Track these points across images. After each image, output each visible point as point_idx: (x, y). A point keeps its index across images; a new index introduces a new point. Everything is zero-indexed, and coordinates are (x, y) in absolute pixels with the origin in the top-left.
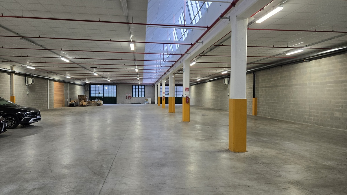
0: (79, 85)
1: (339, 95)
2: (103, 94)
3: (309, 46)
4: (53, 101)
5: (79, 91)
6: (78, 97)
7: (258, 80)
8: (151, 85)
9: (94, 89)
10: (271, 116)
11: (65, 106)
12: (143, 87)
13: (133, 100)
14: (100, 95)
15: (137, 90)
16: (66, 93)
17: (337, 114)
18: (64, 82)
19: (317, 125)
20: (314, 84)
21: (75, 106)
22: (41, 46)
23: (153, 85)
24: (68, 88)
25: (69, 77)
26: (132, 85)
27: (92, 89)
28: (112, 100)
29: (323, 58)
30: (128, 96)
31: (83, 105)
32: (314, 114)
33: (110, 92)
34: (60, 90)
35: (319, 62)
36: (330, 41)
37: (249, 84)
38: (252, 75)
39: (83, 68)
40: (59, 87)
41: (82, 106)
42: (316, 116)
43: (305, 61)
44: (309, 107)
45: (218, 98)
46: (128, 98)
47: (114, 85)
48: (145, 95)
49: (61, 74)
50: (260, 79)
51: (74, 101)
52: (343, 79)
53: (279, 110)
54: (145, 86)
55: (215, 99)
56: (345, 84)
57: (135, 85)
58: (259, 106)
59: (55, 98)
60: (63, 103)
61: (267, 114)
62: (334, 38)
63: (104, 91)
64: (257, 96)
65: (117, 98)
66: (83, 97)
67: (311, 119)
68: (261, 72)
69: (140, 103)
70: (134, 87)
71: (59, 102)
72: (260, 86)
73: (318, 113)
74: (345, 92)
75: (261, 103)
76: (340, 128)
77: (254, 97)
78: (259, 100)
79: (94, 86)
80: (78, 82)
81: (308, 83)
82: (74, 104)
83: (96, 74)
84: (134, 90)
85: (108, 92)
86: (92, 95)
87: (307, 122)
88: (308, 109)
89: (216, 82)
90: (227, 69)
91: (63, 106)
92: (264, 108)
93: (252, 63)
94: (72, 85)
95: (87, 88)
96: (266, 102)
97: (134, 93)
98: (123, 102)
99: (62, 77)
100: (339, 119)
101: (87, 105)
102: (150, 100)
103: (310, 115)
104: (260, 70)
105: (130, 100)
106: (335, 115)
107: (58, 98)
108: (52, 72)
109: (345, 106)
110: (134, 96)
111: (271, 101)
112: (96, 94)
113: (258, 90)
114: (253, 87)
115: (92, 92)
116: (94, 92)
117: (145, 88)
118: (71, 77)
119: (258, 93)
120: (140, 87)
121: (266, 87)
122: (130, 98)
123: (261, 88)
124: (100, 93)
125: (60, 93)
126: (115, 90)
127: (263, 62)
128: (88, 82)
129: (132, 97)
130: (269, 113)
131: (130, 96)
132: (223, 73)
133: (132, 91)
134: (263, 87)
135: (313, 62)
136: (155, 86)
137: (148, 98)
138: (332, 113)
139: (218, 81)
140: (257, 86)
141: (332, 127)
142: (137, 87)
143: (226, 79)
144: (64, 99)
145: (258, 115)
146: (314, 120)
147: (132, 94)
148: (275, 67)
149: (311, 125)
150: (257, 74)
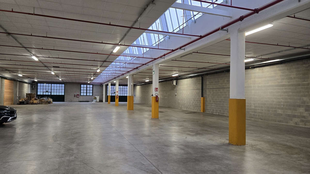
0: (27, 84)
1: (280, 96)
2: (51, 92)
3: (259, 56)
4: (3, 99)
5: (27, 89)
6: (26, 95)
7: (206, 83)
8: (99, 84)
9: (42, 88)
10: (218, 113)
11: (14, 104)
12: (91, 86)
13: (81, 99)
14: (47, 94)
15: (85, 89)
16: (15, 91)
17: (280, 111)
18: (13, 80)
19: (262, 120)
20: (258, 87)
21: (25, 104)
22: (21, 44)
23: (101, 85)
24: (17, 86)
25: (20, 75)
26: (81, 85)
27: (39, 87)
28: (60, 98)
29: (265, 66)
30: (76, 95)
31: (34, 102)
32: (259, 111)
33: (58, 90)
34: (10, 87)
35: (263, 70)
36: (278, 53)
37: (196, 86)
38: (200, 78)
39: (46, 66)
40: (9, 85)
41: (33, 104)
42: (261, 113)
43: (250, 69)
44: (254, 105)
45: (166, 97)
46: (76, 96)
47: (62, 84)
48: (93, 93)
49: (15, 72)
50: (208, 82)
51: (25, 100)
52: (284, 83)
53: (226, 108)
54: (93, 85)
55: (162, 98)
56: (286, 87)
57: (84, 85)
58: (207, 104)
59: (5, 96)
60: (11, 101)
61: (215, 111)
62: (282, 51)
63: (51, 89)
64: (205, 96)
65: (65, 96)
66: (31, 95)
67: (256, 115)
68: (209, 75)
69: (88, 101)
70: (82, 86)
71: (9, 100)
72: (207, 87)
73: (262, 110)
74: (285, 94)
75: (209, 102)
76: (283, 122)
77: (202, 96)
78: (206, 99)
79: (42, 84)
80: (26, 81)
81: (253, 86)
82: (24, 102)
83: (53, 73)
84: (82, 89)
85: (55, 91)
86: (39, 94)
87: (252, 118)
88: (253, 107)
89: (163, 83)
90: (178, 73)
91: (11, 104)
92: (212, 106)
93: (204, 68)
94: (21, 83)
95: (35, 87)
96: (213, 101)
97: (82, 91)
98: (71, 100)
99: (13, 75)
100: (281, 115)
101: (38, 103)
102: (98, 98)
103: (255, 112)
104: (207, 74)
105: (78, 98)
106: (278, 112)
107: (8, 96)
108: (6, 70)
109: (286, 104)
110: (82, 94)
111: (218, 101)
112: (43, 92)
113: (206, 91)
114: (201, 88)
115: (39, 90)
116: (42, 91)
117: (93, 88)
118: (23, 75)
119: (206, 93)
120: (88, 86)
121: (214, 88)
122: (78, 96)
123: (208, 89)
124: (47, 92)
125: (9, 91)
126: (63, 88)
127: (213, 68)
128: (36, 80)
129: (80, 95)
130: (216, 110)
131: (78, 95)
132: (173, 76)
133: (81, 90)
134: (211, 89)
135: (257, 70)
136: (103, 86)
137: (96, 97)
138: (275, 110)
139: (165, 83)
140: (204, 88)
141: (275, 121)
142: (85, 86)
143: (174, 80)
144: (13, 97)
145: (206, 112)
146: (259, 116)
147: (81, 93)
148: (223, 72)
149: (256, 120)
150: (205, 78)
